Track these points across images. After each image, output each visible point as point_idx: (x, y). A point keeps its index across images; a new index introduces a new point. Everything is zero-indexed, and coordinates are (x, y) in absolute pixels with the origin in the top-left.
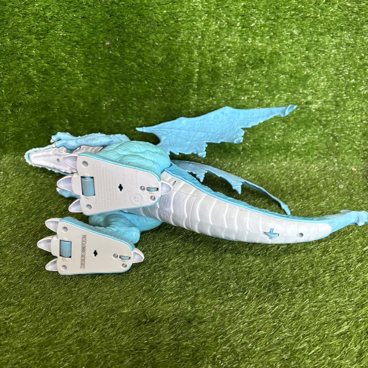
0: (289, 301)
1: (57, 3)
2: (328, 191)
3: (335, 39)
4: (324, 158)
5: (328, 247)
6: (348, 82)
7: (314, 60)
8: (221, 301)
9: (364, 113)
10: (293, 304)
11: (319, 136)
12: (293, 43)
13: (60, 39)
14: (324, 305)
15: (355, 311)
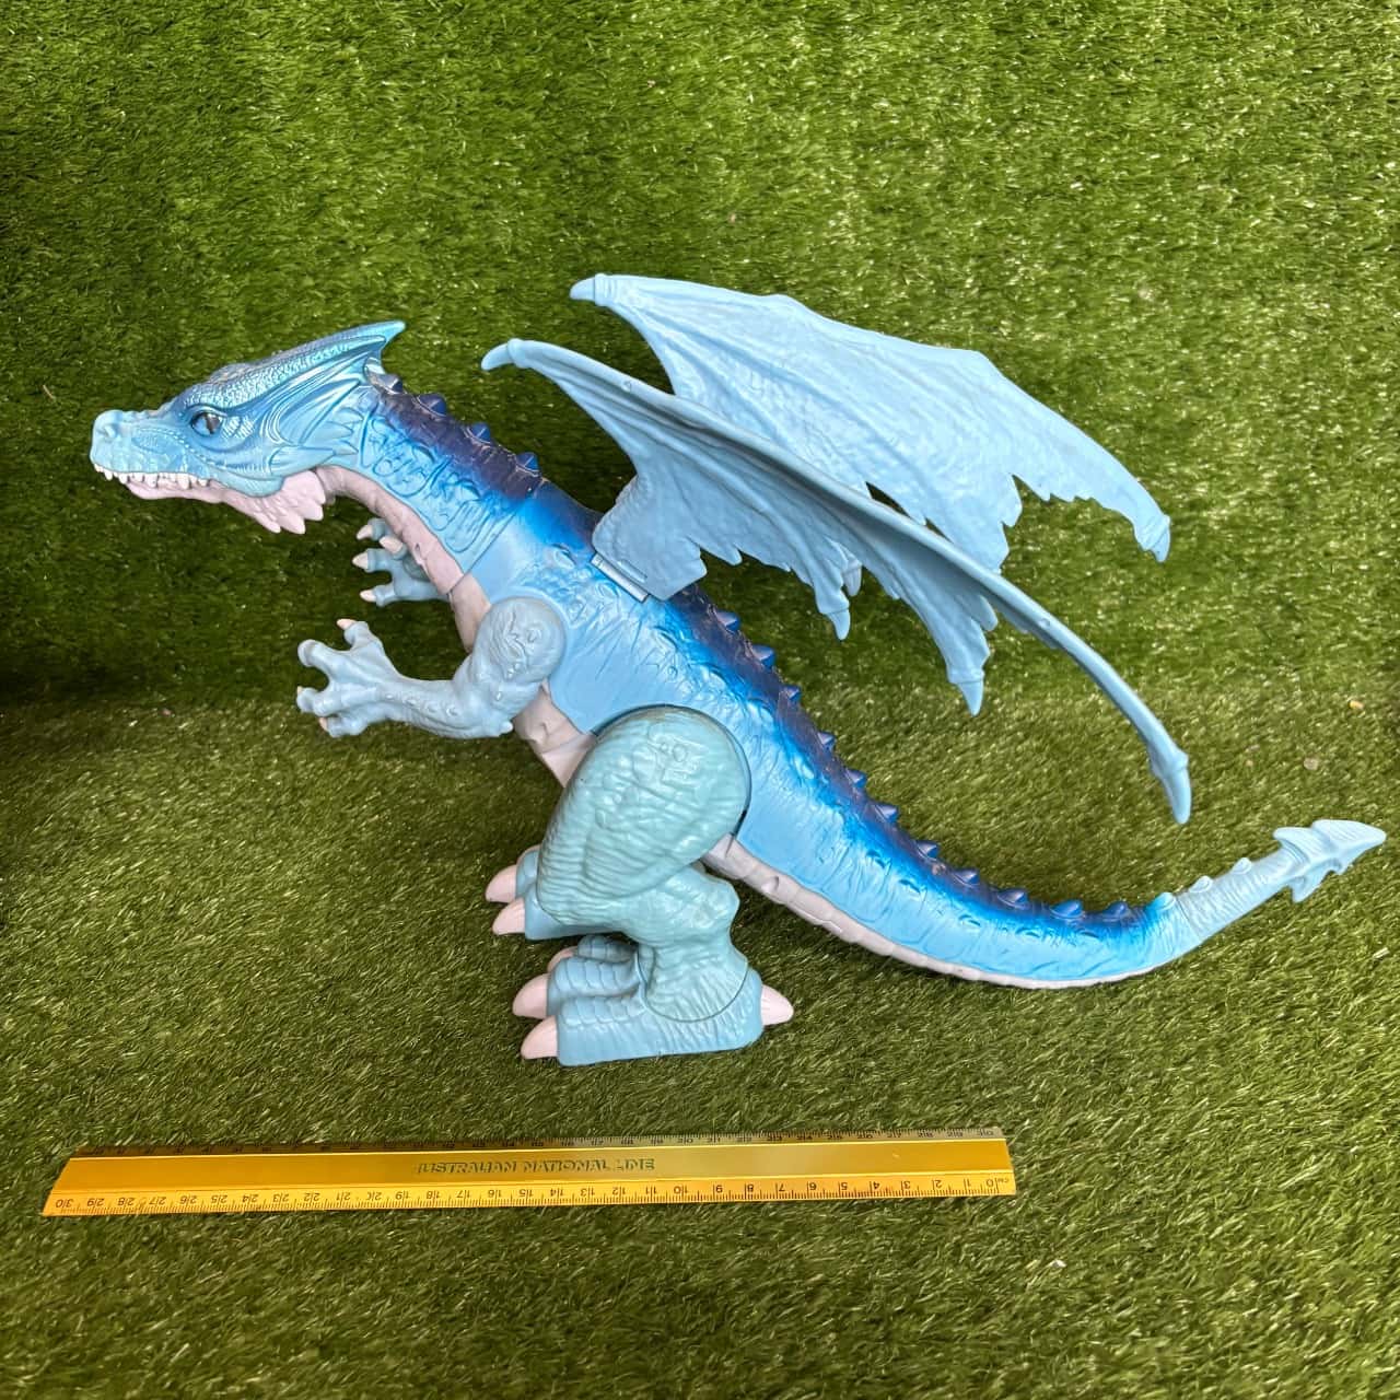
0: (1153, 1103)
1: (425, 256)
2: (1268, 781)
3: (1272, 307)
4: (1255, 672)
5: (1266, 952)
6: (1321, 434)
7: (1209, 374)
8: (964, 1109)
9: (1379, 526)
10: (1165, 1113)
11: (1236, 605)
12: (1140, 327)
13: (433, 354)
14: (1251, 1114)
15: (1342, 1128)
